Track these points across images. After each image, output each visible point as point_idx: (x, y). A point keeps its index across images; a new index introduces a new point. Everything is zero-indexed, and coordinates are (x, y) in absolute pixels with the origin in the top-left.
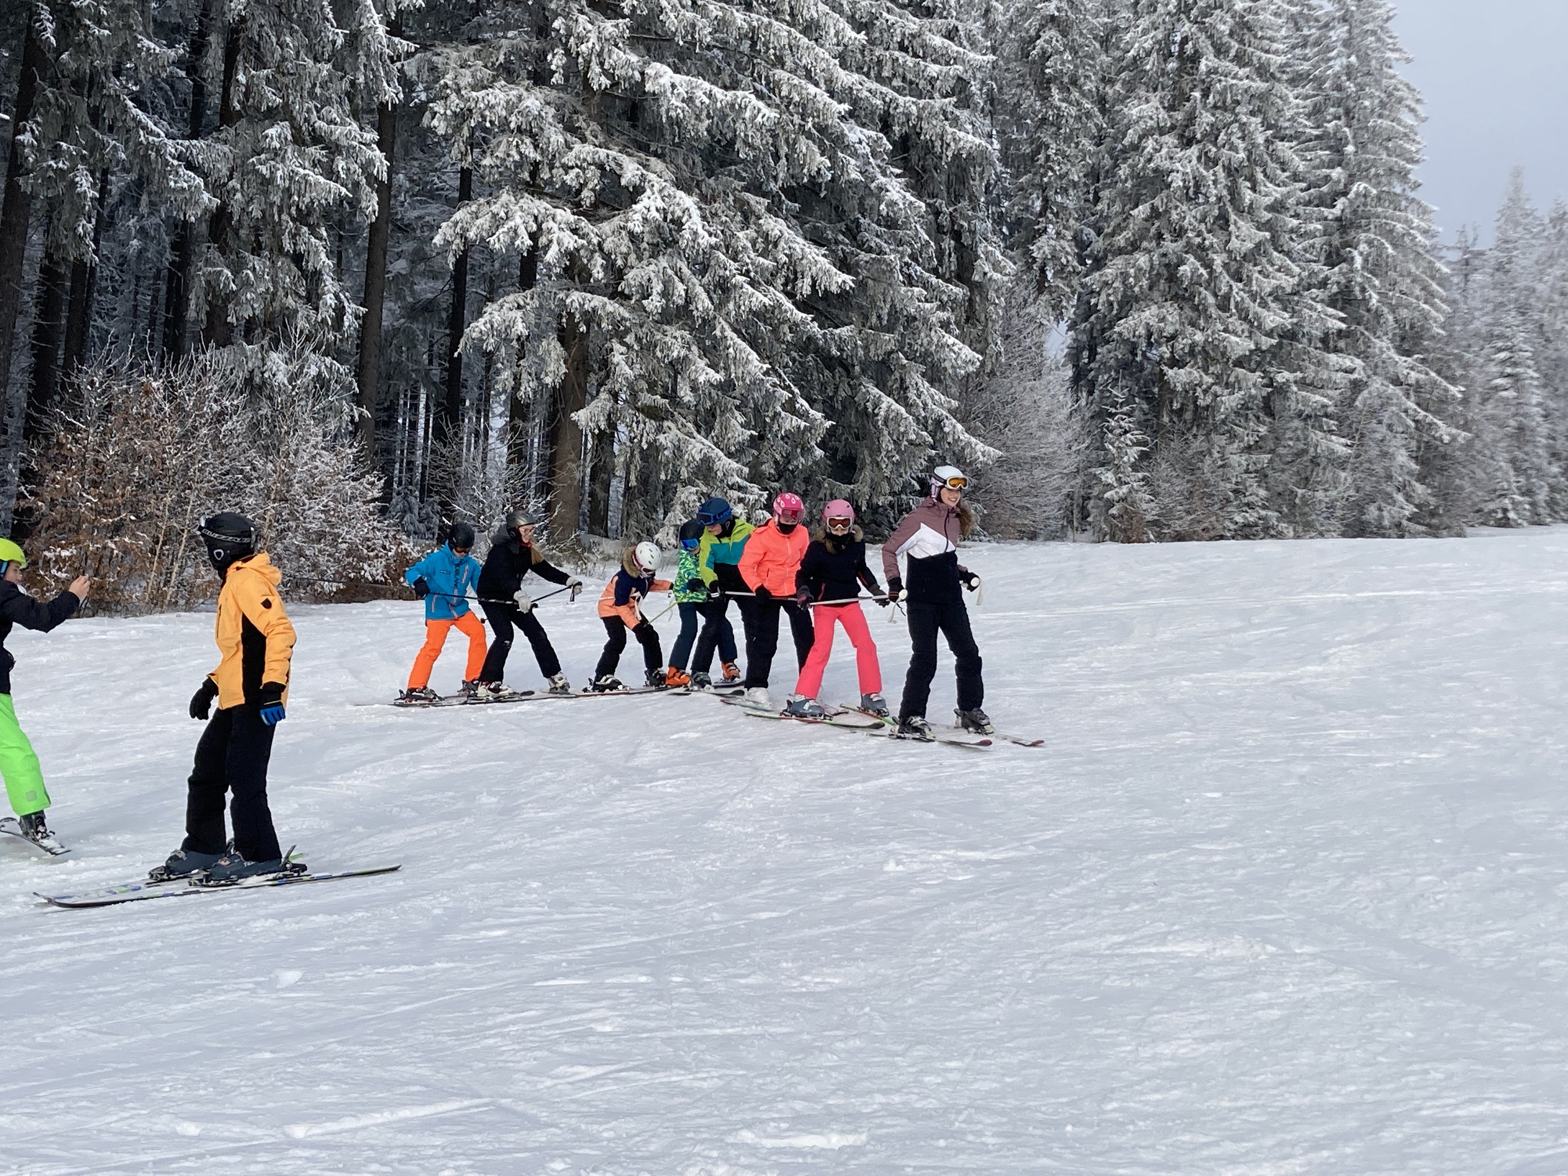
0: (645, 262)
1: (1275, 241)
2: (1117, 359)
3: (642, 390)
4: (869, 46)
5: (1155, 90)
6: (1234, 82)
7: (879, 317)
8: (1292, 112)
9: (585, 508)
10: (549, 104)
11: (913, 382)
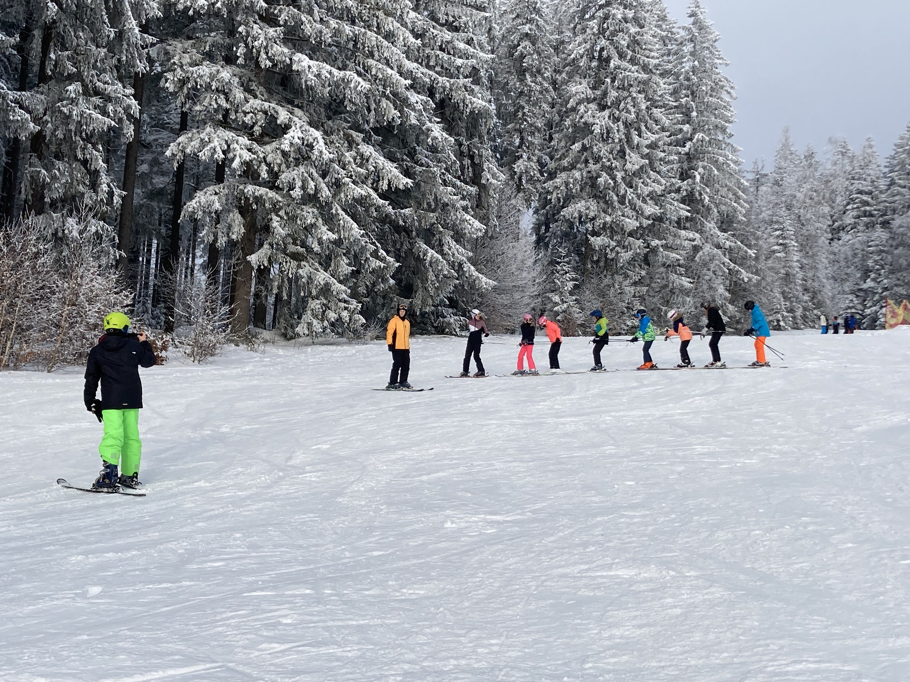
0: (291, 169)
1: (651, 165)
2: (561, 230)
3: (289, 243)
4: (422, 48)
5: (585, 77)
6: (629, 74)
7: (428, 204)
8: (661, 92)
10: (235, 75)
11: (446, 241)
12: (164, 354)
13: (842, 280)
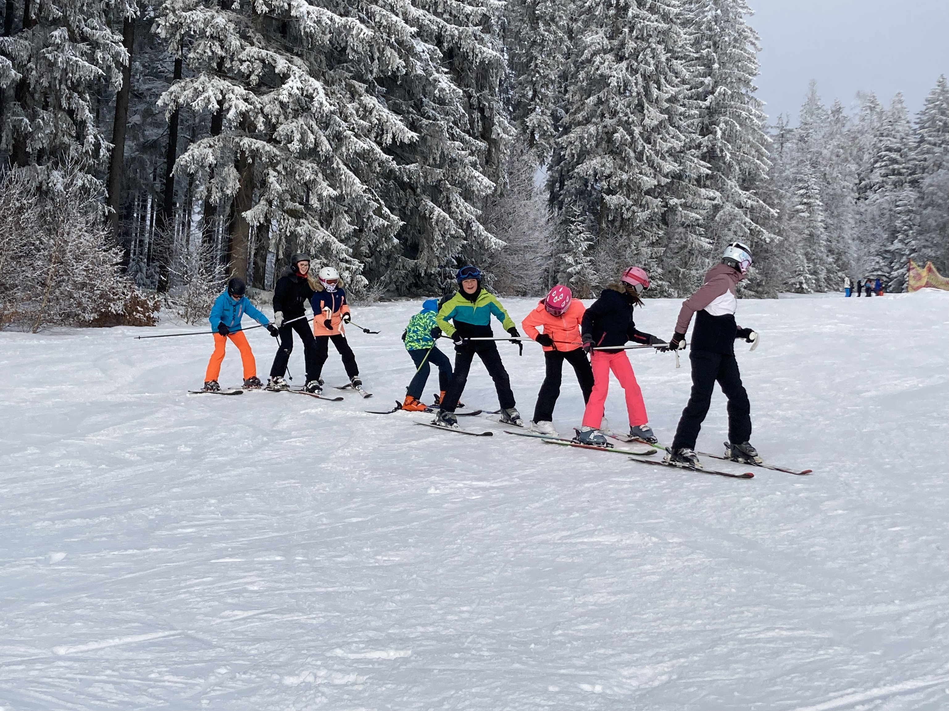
0: (290, 121)
1: (670, 120)
2: (576, 189)
3: (287, 200)
5: (601, 26)
6: (648, 23)
7: (434, 159)
8: (682, 43)
9: (251, 272)
10: (231, 21)
11: (454, 199)
12: (155, 315)
13: (869, 241)
